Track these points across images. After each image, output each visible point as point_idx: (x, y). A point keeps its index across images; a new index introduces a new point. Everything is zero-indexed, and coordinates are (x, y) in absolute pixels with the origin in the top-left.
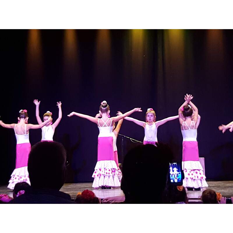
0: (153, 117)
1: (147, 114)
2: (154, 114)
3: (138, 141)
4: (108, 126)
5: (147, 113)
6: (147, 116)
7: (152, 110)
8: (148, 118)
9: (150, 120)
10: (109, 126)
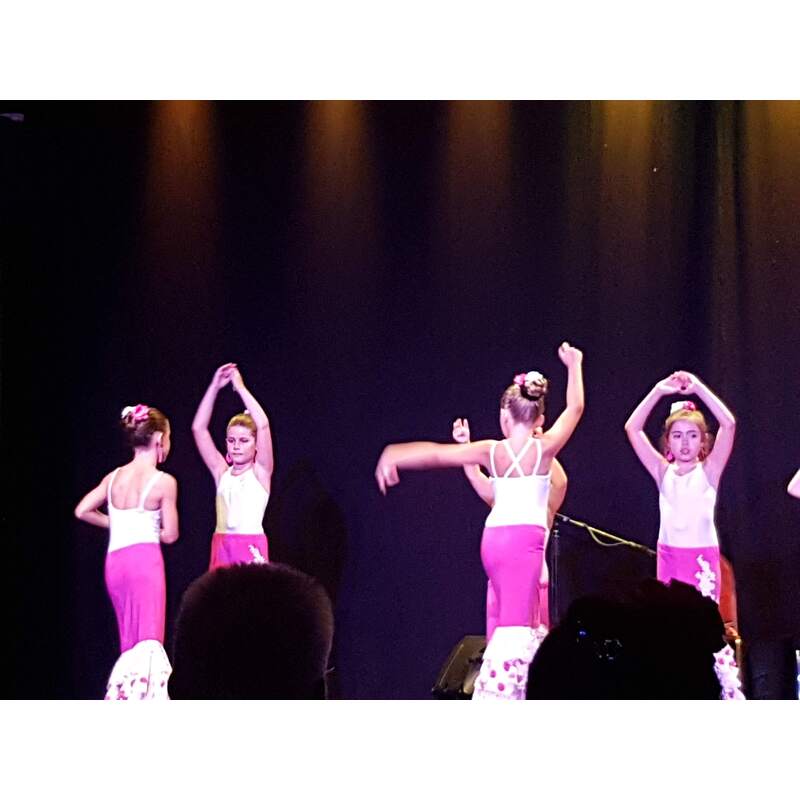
0: (697, 440)
1: (672, 423)
2: (699, 426)
3: (625, 542)
4: (526, 475)
5: (668, 422)
6: (671, 436)
7: (691, 409)
8: (676, 444)
9: (685, 451)
10: (531, 474)
